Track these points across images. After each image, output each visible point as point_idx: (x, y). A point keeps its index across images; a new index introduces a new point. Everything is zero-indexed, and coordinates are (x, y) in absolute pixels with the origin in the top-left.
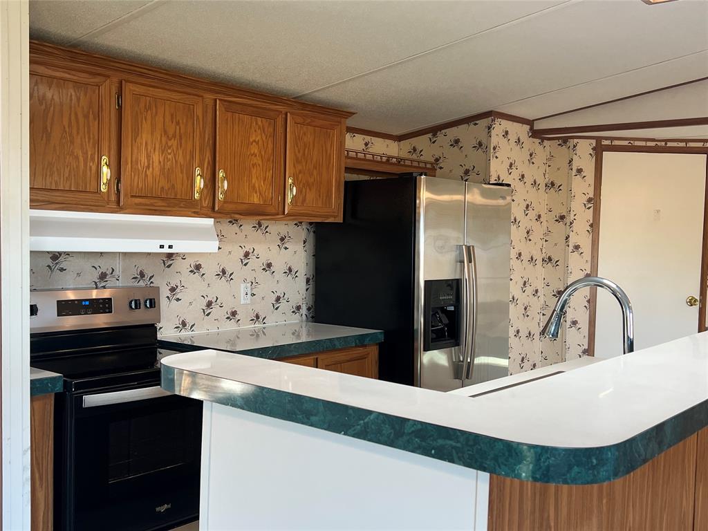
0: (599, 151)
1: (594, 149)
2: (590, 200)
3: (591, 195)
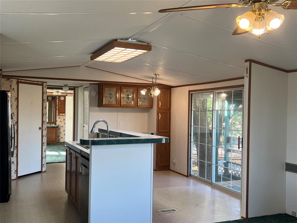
0: (18, 83)
1: (17, 82)
2: (16, 98)
3: (16, 97)
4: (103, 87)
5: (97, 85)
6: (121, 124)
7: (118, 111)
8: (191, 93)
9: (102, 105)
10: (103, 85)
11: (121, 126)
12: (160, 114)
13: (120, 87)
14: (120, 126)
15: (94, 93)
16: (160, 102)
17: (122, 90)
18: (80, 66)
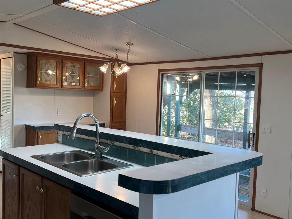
4: (38, 59)
5: (26, 56)
6: (59, 112)
7: (54, 94)
8: (161, 73)
9: (36, 85)
10: (38, 55)
11: (60, 115)
12: (114, 99)
13: (61, 60)
14: (58, 115)
15: (22, 67)
16: (115, 83)
17: (63, 65)
18: (6, 23)
